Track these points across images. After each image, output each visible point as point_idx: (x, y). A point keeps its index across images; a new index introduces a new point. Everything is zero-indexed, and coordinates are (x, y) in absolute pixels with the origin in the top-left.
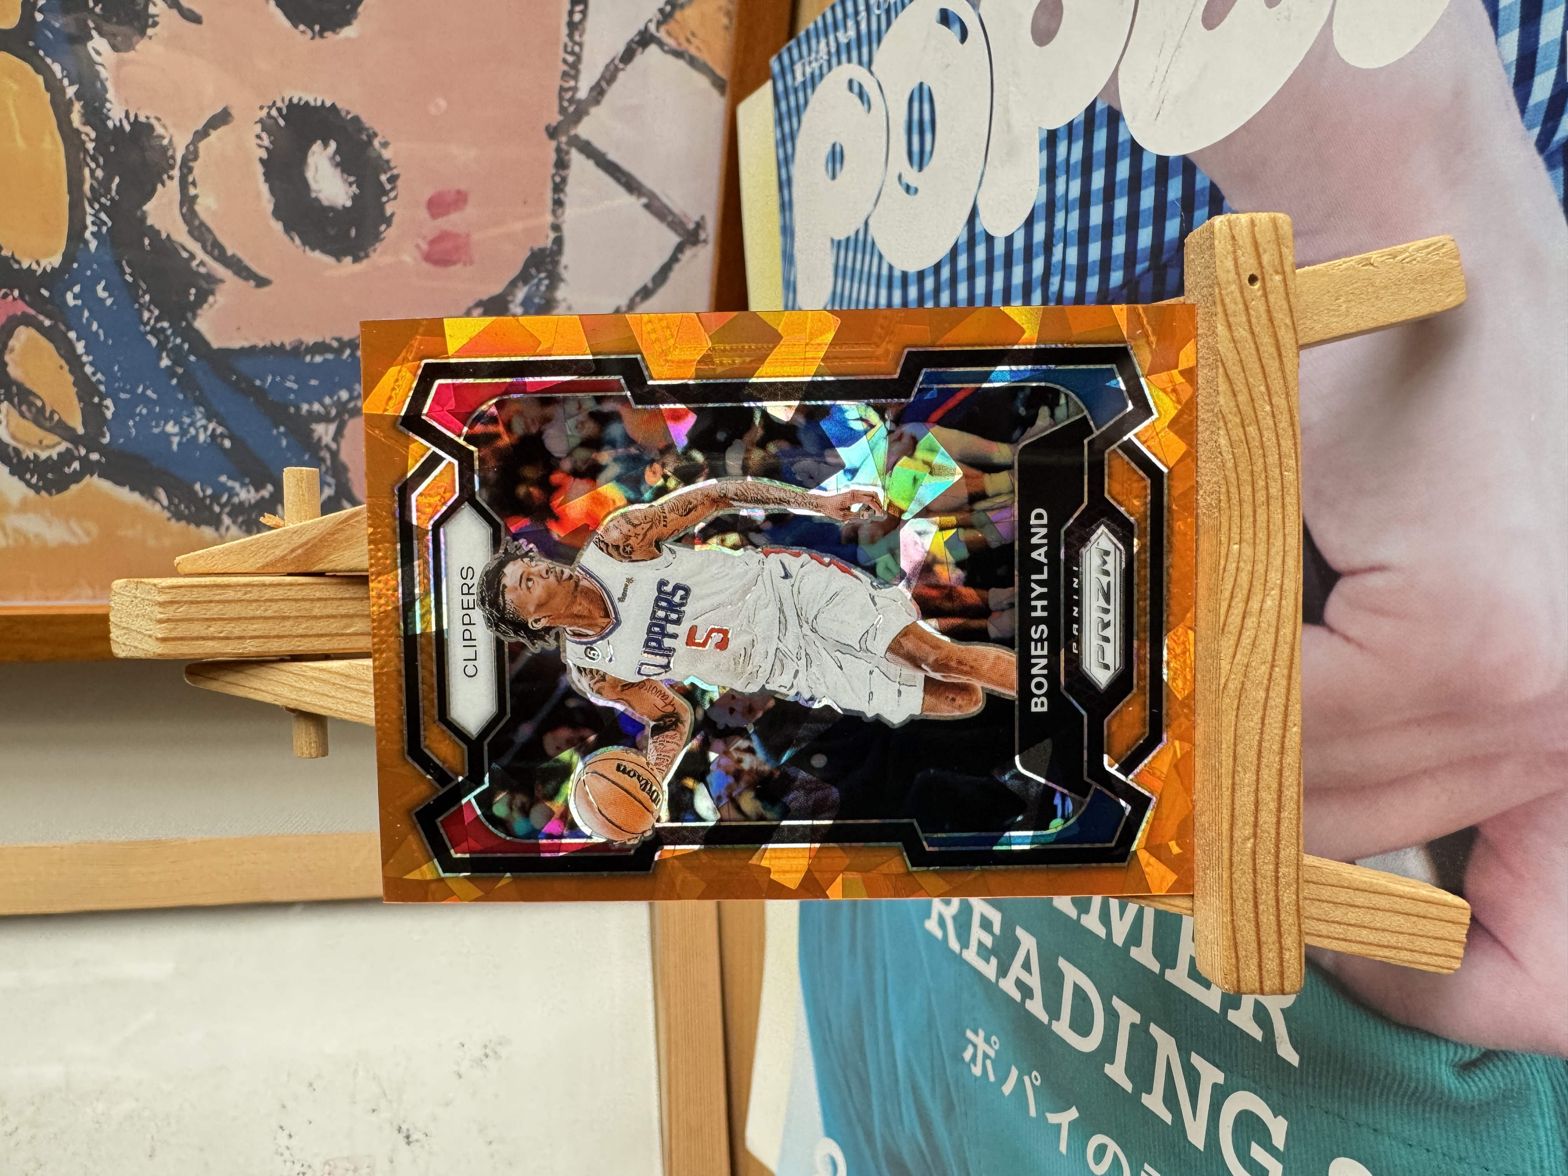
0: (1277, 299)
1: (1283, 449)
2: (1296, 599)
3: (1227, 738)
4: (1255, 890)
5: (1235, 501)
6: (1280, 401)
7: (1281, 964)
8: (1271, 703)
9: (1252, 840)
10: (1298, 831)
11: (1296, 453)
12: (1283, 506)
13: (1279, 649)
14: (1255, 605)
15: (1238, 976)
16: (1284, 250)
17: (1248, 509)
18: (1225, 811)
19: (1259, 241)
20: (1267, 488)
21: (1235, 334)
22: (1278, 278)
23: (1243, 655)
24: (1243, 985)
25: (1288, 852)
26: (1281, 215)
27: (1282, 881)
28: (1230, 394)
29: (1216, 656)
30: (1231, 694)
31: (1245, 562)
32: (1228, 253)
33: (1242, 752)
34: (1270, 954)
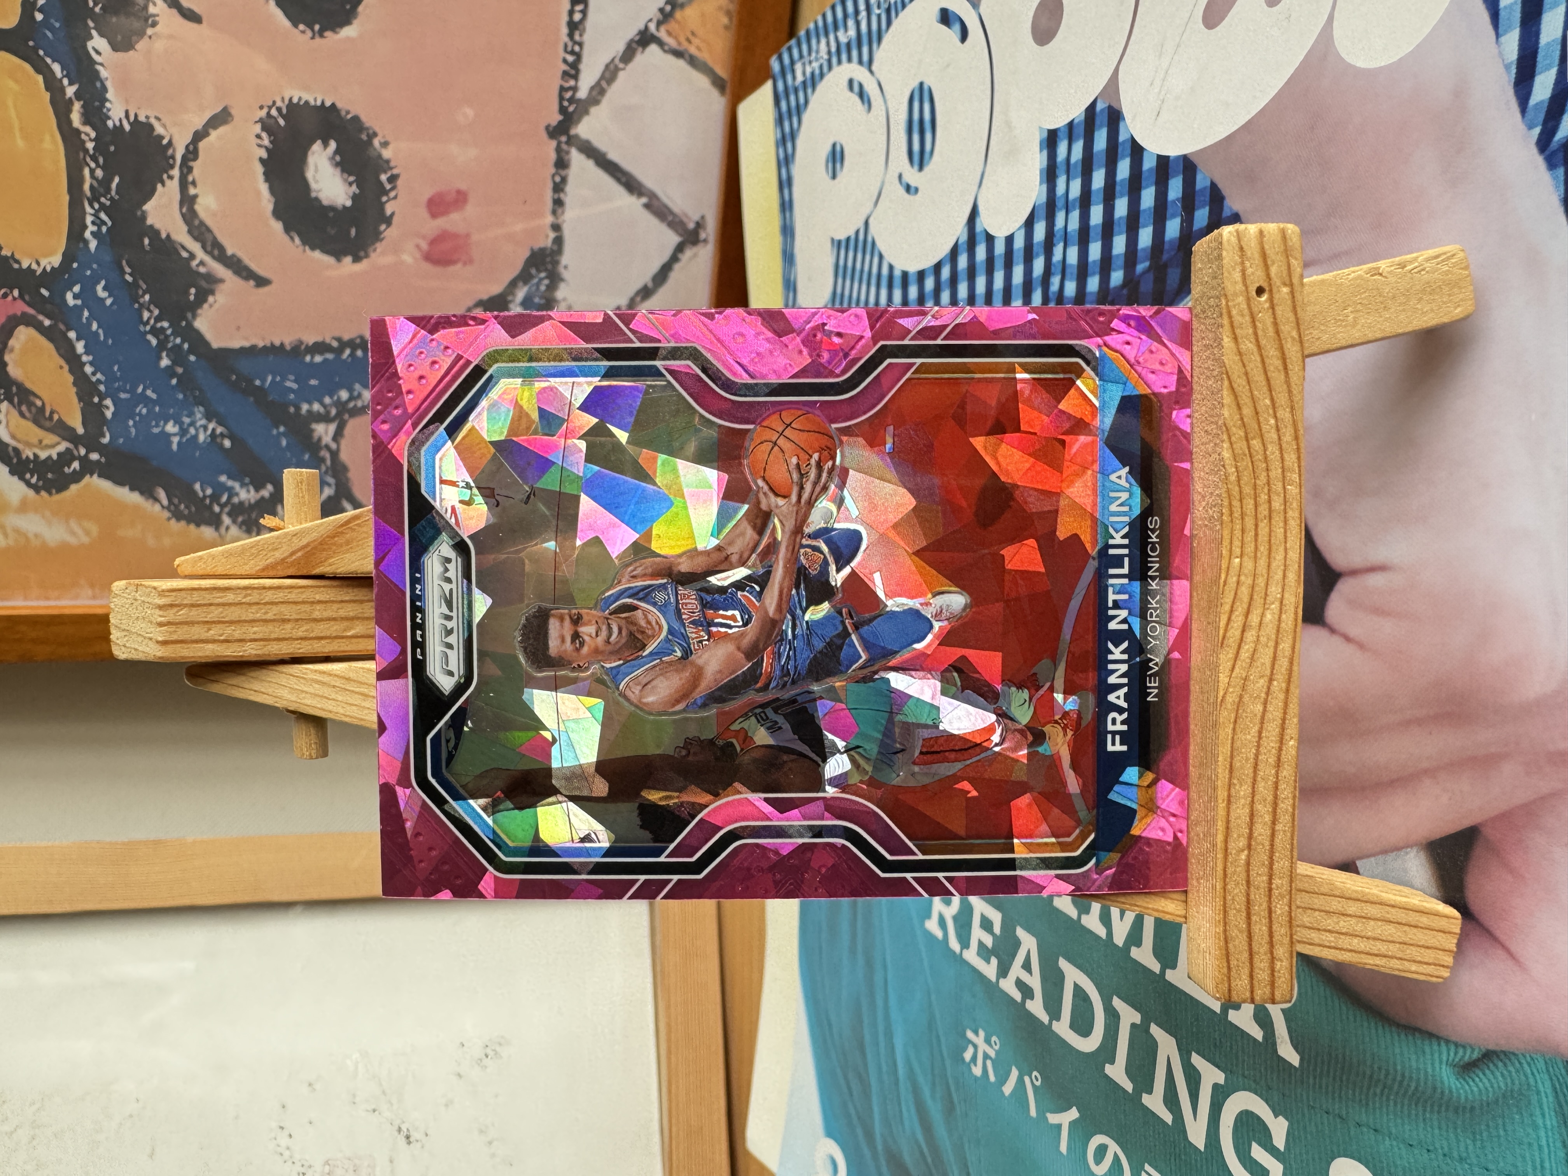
0: (1284, 312)
1: (1286, 463)
2: (1296, 613)
3: (1224, 751)
4: (1248, 901)
5: (1237, 514)
6: (1284, 414)
7: (1272, 975)
8: (1269, 716)
9: (1246, 852)
10: (1292, 844)
11: (1299, 467)
12: (1286, 521)
13: (1278, 660)
14: (1254, 619)
15: (1230, 986)
16: (1293, 262)
17: (1249, 522)
18: (1220, 823)
19: (1268, 252)
20: (1269, 502)
21: (1242, 346)
22: (1285, 290)
23: (1242, 668)
24: (1234, 994)
25: (1281, 864)
26: (1290, 226)
27: (1276, 892)
28: (1234, 407)
29: (1215, 668)
30: (1229, 706)
31: (1246, 575)
32: (1236, 264)
33: (1238, 764)
34: (1262, 964)
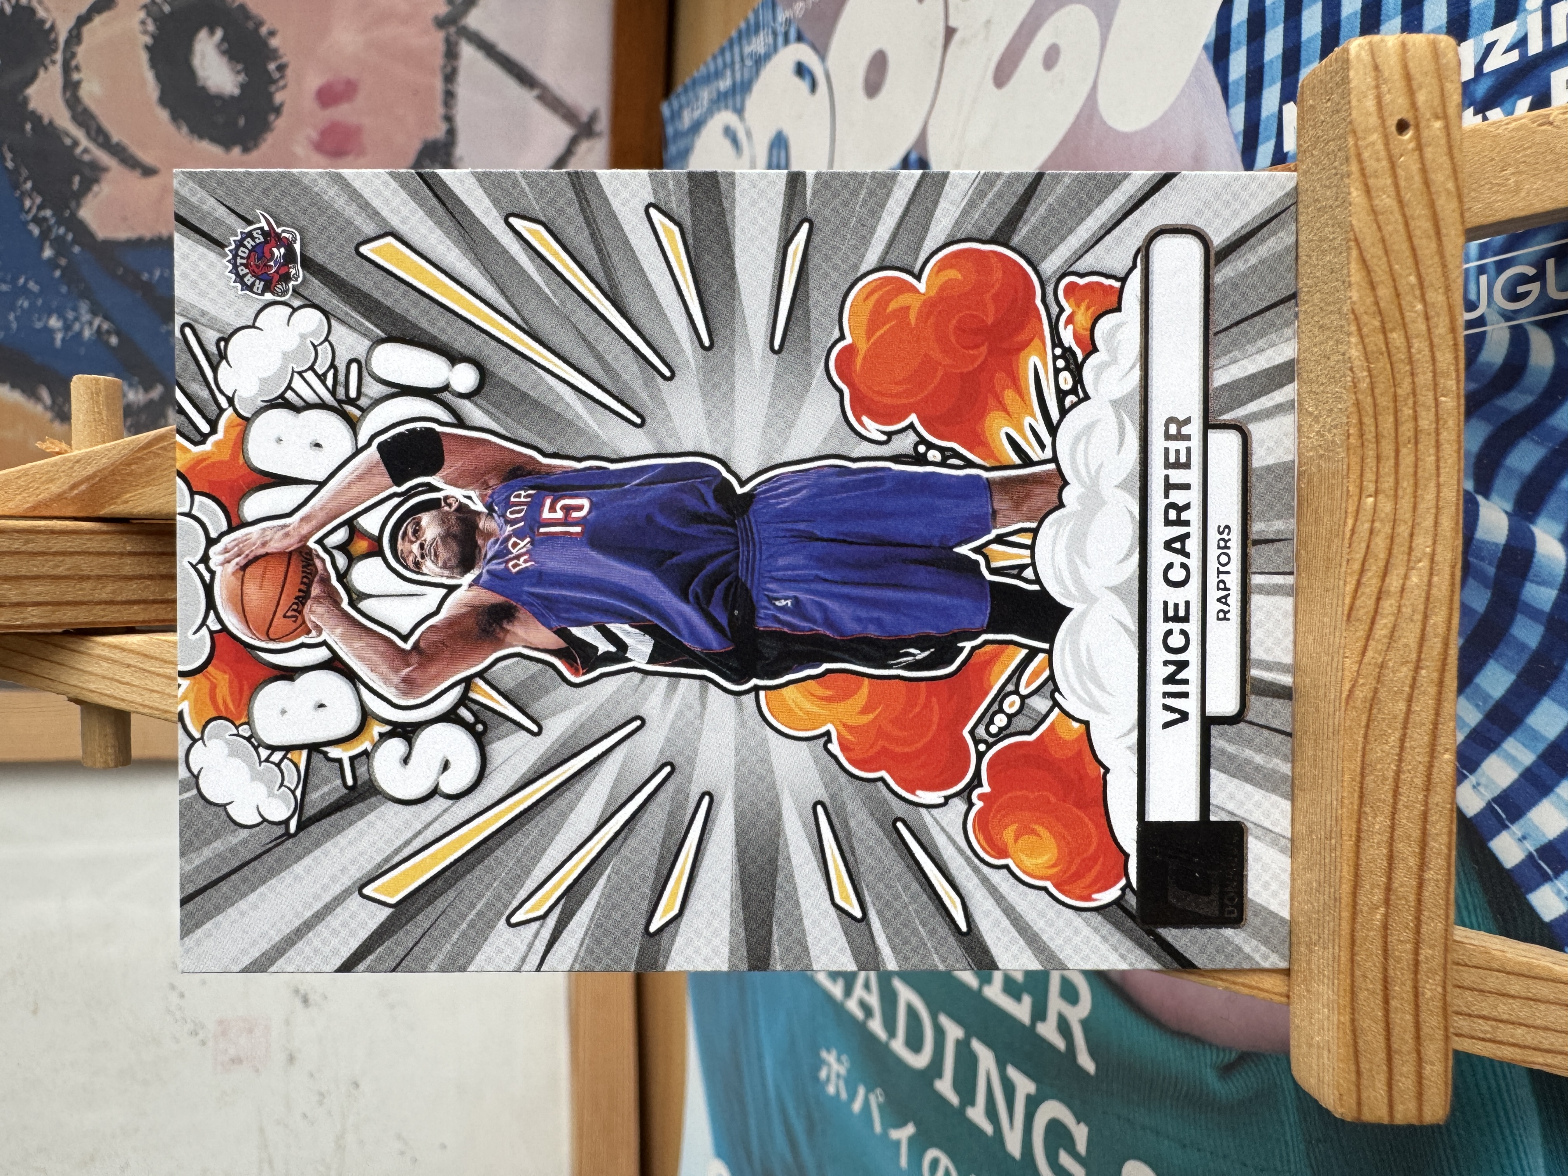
0: (1436, 154)
1: (1439, 365)
2: (1453, 575)
3: (1352, 766)
4: (1385, 979)
5: (1370, 436)
6: (1436, 297)
7: (1420, 1083)
8: (1414, 718)
9: (1382, 910)
11: (1457, 371)
12: (1438, 445)
13: (1427, 644)
14: (1394, 582)
15: (1359, 1097)
16: (1448, 86)
17: (1387, 448)
18: (1346, 868)
19: (1413, 71)
20: (1415, 418)
21: (1376, 202)
22: (1438, 124)
23: (1377, 650)
24: (1365, 1108)
25: (1433, 927)
27: (1423, 967)
28: (1368, 286)
29: (1337, 652)
30: (1358, 703)
31: (1382, 521)
32: (1368, 89)
33: (1371, 786)
34: (1405, 1069)
